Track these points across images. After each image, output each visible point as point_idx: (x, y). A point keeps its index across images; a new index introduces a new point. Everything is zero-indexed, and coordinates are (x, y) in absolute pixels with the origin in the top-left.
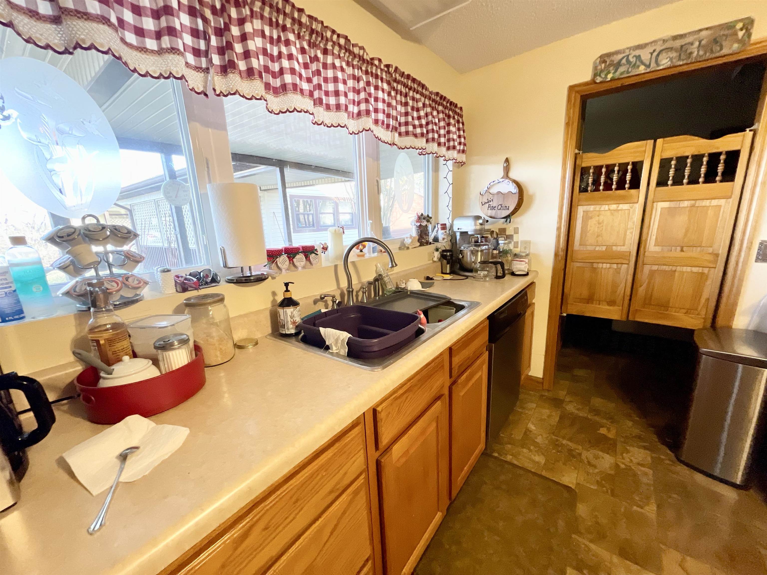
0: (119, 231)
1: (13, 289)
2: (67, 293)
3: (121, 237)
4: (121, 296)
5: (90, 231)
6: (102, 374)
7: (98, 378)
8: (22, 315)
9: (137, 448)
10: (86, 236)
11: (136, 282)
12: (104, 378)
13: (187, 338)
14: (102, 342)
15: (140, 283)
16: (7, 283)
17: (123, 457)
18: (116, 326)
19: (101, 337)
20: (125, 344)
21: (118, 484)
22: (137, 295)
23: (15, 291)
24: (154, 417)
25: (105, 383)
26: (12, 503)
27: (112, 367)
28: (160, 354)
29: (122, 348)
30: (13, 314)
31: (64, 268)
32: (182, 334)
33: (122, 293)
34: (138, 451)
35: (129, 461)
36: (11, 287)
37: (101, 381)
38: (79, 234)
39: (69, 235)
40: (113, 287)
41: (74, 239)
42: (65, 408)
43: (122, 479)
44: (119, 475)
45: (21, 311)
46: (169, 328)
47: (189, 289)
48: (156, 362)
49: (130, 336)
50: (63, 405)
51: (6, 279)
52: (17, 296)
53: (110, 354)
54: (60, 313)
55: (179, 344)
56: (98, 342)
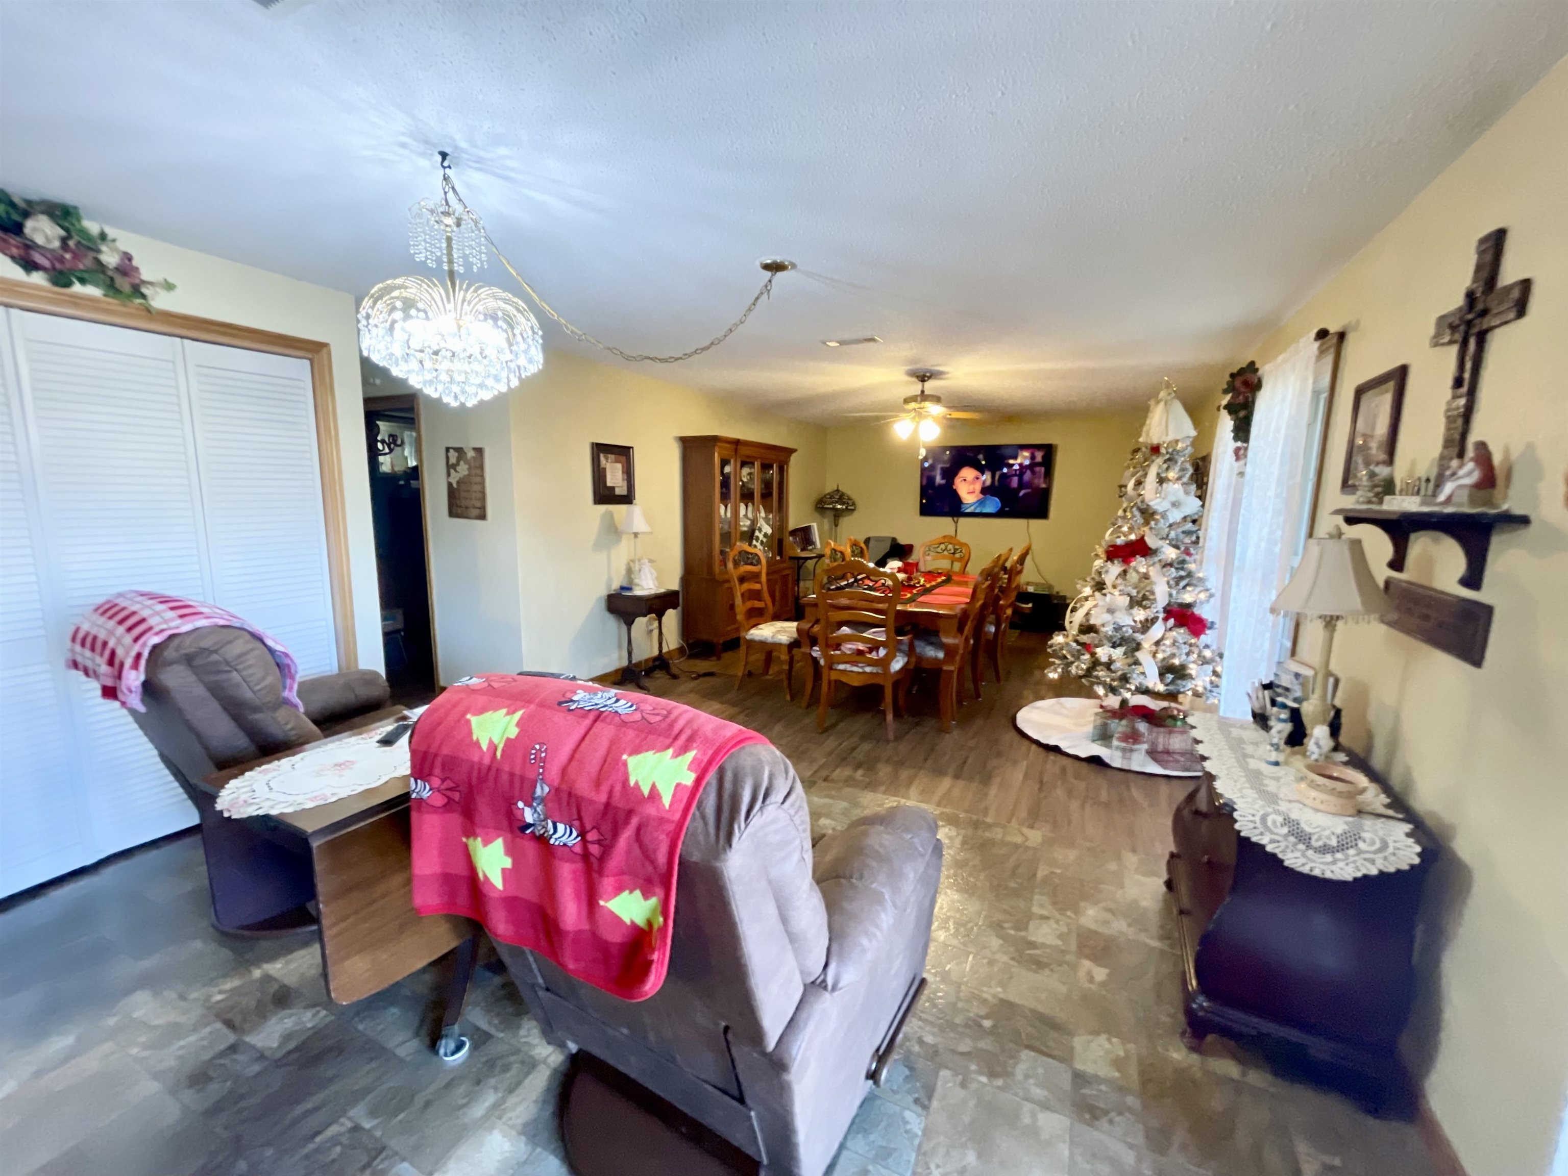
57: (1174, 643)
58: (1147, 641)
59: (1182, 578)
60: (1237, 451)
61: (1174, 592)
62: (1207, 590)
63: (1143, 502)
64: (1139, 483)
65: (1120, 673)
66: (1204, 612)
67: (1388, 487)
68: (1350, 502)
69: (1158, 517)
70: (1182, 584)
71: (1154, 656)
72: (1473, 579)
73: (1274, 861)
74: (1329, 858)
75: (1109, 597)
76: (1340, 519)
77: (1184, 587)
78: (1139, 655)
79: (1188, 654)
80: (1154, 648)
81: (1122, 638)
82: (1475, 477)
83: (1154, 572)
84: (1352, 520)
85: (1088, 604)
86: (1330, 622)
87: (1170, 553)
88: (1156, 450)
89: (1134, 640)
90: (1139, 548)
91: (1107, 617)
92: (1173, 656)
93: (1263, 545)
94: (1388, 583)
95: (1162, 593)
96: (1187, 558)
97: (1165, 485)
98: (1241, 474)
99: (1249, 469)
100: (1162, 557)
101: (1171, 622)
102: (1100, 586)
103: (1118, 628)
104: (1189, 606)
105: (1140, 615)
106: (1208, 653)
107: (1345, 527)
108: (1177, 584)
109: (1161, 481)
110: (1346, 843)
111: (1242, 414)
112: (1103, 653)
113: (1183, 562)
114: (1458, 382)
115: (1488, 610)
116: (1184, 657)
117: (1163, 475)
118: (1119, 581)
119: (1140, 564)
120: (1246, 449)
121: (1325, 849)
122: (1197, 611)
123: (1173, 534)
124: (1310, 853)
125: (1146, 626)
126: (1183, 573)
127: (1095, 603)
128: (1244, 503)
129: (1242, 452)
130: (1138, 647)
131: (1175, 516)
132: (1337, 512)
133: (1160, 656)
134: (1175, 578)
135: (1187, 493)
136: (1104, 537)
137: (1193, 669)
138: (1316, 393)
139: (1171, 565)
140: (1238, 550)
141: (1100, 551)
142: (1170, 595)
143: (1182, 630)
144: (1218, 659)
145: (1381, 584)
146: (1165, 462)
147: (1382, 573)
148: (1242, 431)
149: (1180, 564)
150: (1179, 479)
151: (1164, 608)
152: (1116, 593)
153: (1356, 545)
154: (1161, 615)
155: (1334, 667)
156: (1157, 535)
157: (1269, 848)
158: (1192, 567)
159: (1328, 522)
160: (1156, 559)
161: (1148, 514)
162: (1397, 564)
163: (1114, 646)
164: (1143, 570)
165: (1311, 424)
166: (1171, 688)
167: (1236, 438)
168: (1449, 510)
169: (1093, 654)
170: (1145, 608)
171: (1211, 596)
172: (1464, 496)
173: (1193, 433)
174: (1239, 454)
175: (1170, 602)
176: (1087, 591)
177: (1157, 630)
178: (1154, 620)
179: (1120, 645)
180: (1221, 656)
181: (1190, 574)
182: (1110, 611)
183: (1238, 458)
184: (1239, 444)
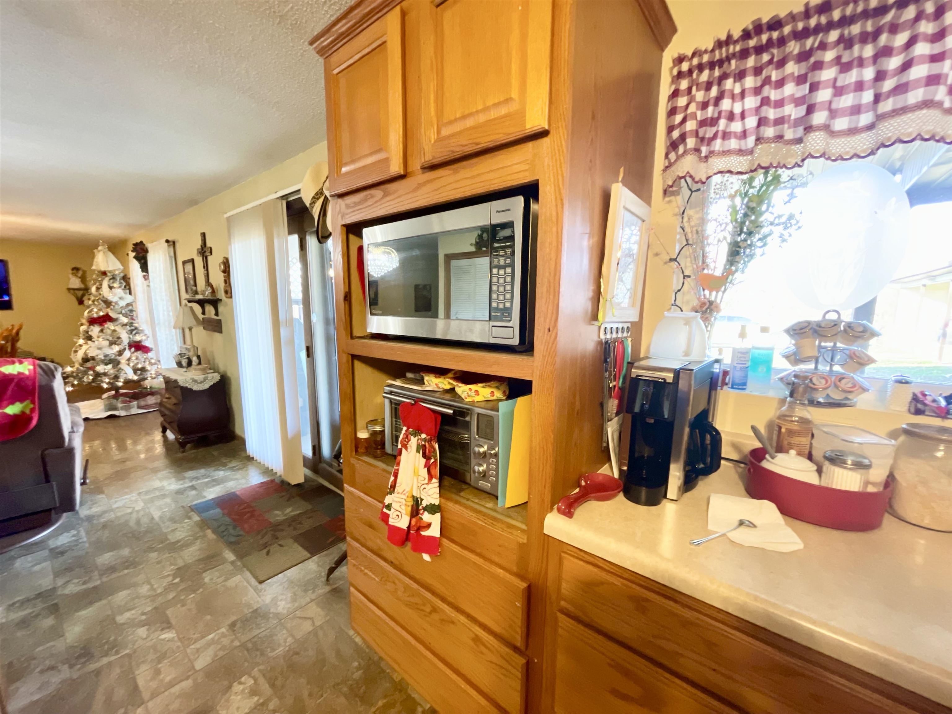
0: (852, 330)
1: (747, 366)
2: (781, 379)
3: (853, 336)
4: (828, 395)
5: (820, 327)
6: (767, 456)
7: (763, 458)
8: (744, 387)
9: (755, 526)
10: (815, 331)
11: (850, 385)
12: (768, 461)
13: (869, 463)
14: (783, 430)
15: (854, 386)
16: (745, 361)
17: (741, 523)
18: (804, 421)
19: (785, 425)
20: (804, 441)
21: (724, 535)
22: (847, 399)
23: (747, 368)
24: (787, 518)
25: (765, 464)
26: (675, 498)
27: (776, 454)
28: (827, 466)
29: (798, 443)
30: (739, 384)
31: (787, 357)
32: (865, 458)
33: (829, 391)
34: (754, 529)
35: (742, 529)
36: (745, 364)
37: (764, 461)
38: (811, 329)
39: (801, 329)
40: (819, 383)
41: (805, 332)
42: (740, 470)
43: (730, 535)
44: (729, 532)
45: (745, 384)
46: (856, 445)
47: (927, 413)
48: (819, 471)
49: (813, 436)
50: (740, 467)
51: (745, 357)
52: (747, 371)
53: (785, 443)
54: (771, 394)
55: (852, 465)
56: (780, 428)
57: (137, 359)
58: (123, 360)
59: (133, 330)
60: (144, 276)
61: (131, 336)
62: (145, 335)
63: (103, 297)
64: (98, 289)
65: (113, 376)
66: (147, 343)
67: (196, 293)
68: (188, 296)
69: (113, 304)
70: (134, 332)
71: (128, 365)
72: (217, 314)
73: (191, 390)
74: (202, 384)
75: (96, 343)
76: (186, 302)
77: (135, 334)
78: (120, 366)
79: (144, 362)
80: (127, 362)
81: (110, 360)
82: (210, 291)
83: (118, 329)
84: (190, 301)
85: (84, 348)
86: (190, 329)
87: (125, 320)
88: (104, 273)
89: (116, 360)
90: (107, 319)
91: (98, 352)
92: (137, 363)
93: (166, 313)
94: (203, 319)
95: (125, 337)
96: (134, 322)
97: (113, 290)
98: (149, 286)
99: (151, 284)
100: (120, 322)
101: (133, 349)
102: (89, 338)
103: (106, 356)
104: (140, 342)
105: (116, 348)
106: (153, 361)
107: (187, 303)
108: (131, 333)
109: (111, 288)
110: (205, 379)
111: (143, 261)
112: (100, 368)
113: (132, 323)
114: (204, 267)
115: (220, 320)
116: (143, 363)
117: (111, 285)
118: (101, 334)
119: (110, 326)
120: (148, 276)
121: (201, 382)
122: (143, 344)
123: (123, 312)
124: (199, 385)
125: (120, 353)
126: (133, 328)
127: (88, 346)
128: (153, 298)
129: (146, 277)
130: (119, 363)
131: (122, 303)
132: (185, 299)
133: (132, 364)
134: (129, 330)
135: (126, 293)
136: (83, 314)
137: (148, 368)
138: (170, 257)
139: (126, 325)
140: (156, 316)
141: (84, 321)
142: (129, 338)
143: (139, 353)
144: (158, 363)
145: (201, 319)
146: (110, 279)
147: (201, 317)
148: (144, 267)
149: (131, 324)
150: (120, 287)
151: (128, 343)
152: (101, 340)
153: (191, 308)
154: (127, 347)
155: (195, 344)
156: (116, 312)
157: (189, 387)
158: (136, 325)
159: (184, 302)
160: (118, 323)
161: (108, 303)
162: (204, 313)
163: (106, 364)
164: (113, 328)
165: (172, 268)
166: (141, 376)
167: (143, 271)
168: (208, 298)
169: (94, 371)
170: (118, 345)
171: (148, 337)
172: (210, 295)
173: (122, 268)
174: (146, 278)
175: (130, 341)
176: (81, 341)
177: (127, 354)
178: (125, 349)
179: (110, 363)
180: (159, 361)
181: (136, 328)
182: (99, 349)
183: (146, 279)
184: (144, 274)
